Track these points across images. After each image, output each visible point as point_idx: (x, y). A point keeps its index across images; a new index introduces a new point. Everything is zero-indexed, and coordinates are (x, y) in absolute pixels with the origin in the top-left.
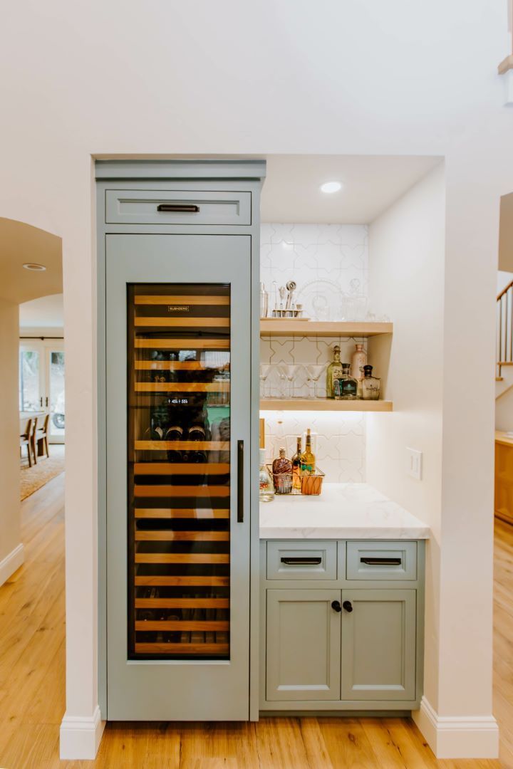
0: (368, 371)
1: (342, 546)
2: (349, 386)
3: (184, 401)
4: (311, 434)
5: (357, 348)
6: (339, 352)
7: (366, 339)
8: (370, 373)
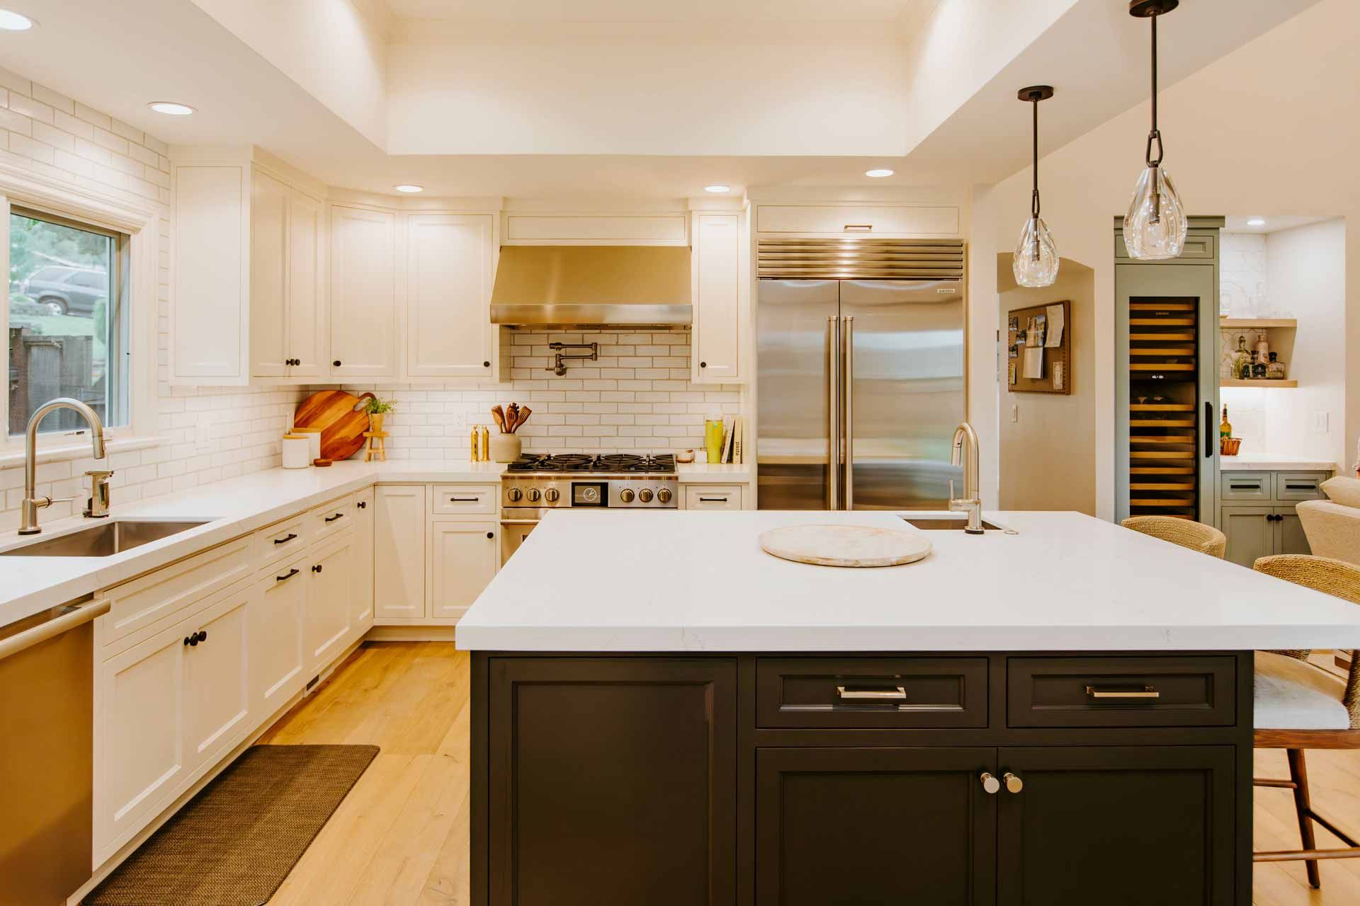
0: (1272, 357)
1: (1274, 476)
2: (1260, 368)
3: (1161, 377)
4: (1227, 408)
5: (1260, 338)
6: (1244, 341)
7: (1264, 331)
8: (1275, 358)
